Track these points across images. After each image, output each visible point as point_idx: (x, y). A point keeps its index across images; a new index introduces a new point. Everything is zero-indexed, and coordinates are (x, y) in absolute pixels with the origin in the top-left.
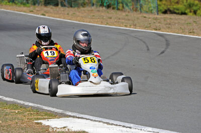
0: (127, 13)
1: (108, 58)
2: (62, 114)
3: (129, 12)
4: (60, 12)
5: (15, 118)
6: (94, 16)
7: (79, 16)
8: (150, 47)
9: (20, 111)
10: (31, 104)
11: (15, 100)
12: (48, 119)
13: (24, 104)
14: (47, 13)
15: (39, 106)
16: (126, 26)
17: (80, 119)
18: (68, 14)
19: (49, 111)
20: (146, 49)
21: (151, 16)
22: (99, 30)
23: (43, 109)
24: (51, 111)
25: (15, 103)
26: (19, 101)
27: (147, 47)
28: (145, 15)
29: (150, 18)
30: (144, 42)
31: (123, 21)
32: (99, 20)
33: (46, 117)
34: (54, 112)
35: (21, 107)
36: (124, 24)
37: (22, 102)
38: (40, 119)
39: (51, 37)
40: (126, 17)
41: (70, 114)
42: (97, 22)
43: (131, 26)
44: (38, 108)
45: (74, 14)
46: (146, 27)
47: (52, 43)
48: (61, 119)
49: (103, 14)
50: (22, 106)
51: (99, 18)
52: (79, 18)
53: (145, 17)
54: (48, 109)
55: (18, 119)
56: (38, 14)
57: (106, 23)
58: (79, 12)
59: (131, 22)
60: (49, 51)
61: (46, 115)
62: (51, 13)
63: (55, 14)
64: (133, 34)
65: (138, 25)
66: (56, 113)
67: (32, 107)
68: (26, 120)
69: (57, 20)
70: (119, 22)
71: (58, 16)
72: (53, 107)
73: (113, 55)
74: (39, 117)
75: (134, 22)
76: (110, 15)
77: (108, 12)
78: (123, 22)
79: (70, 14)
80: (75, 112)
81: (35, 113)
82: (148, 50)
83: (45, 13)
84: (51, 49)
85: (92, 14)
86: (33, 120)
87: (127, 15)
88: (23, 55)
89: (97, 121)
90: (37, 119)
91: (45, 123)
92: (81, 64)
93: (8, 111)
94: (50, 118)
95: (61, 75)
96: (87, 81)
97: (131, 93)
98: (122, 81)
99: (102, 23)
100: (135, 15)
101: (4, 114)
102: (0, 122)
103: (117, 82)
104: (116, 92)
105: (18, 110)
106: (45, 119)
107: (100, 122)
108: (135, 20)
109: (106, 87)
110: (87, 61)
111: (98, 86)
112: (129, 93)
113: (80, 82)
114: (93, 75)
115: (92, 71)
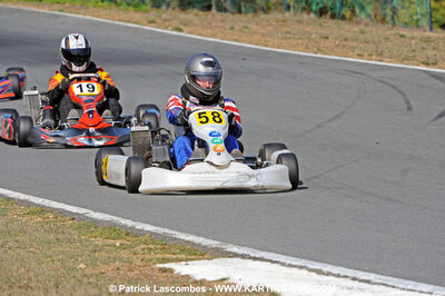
0: (362, 27)
1: (320, 126)
2: (217, 249)
3: (366, 25)
4: (214, 24)
5: (115, 259)
6: (289, 33)
7: (255, 33)
8: (412, 103)
9: (124, 242)
10: (149, 228)
11: (115, 218)
12: (186, 260)
13: (133, 228)
14: (186, 25)
15: (167, 231)
16: (360, 56)
17: (257, 262)
18: (232, 28)
19: (188, 242)
20: (405, 107)
21: (416, 33)
22: (301, 63)
23: (176, 239)
24: (194, 244)
25: (115, 225)
26: (123, 222)
27: (408, 102)
28: (402, 32)
29: (413, 38)
30: (401, 92)
31: (355, 44)
32: (300, 42)
33: (183, 256)
34: (199, 245)
35: (127, 234)
36: (356, 52)
37: (129, 223)
38: (169, 261)
39: (89, 55)
40: (361, 36)
41: (235, 249)
42: (295, 47)
43: (371, 55)
44: (164, 237)
45: (246, 27)
46: (406, 59)
47: (92, 68)
48: (214, 260)
49: (309, 29)
50: (130, 232)
51: (300, 39)
52: (255, 37)
53: (402, 36)
54: (187, 239)
55: (121, 260)
56: (167, 28)
57: (315, 50)
58: (257, 24)
59: (371, 47)
60: (84, 84)
61: (183, 251)
62: (194, 25)
63: (203, 27)
64: (376, 75)
65: (386, 53)
66: (204, 247)
67: (151, 233)
68: (139, 262)
70: (343, 46)
71: (209, 31)
72: (198, 235)
73: (330, 121)
74: (168, 256)
75: (377, 46)
76: (325, 32)
77: (320, 25)
78: (352, 47)
79: (237, 28)
80: (248, 246)
81: (159, 247)
82: (409, 108)
83: (181, 27)
84: (89, 79)
85: (284, 29)
86: (154, 264)
87: (362, 32)
88: (36, 92)
89: (295, 266)
90: (164, 261)
91: (180, 269)
92: (194, 127)
93: (99, 242)
94: (191, 260)
95: (154, 148)
96: (202, 160)
97: (295, 187)
98: (277, 163)
99: (307, 48)
100: (380, 32)
101: (91, 248)
102: (82, 266)
103: (267, 165)
104: (261, 184)
105: (121, 241)
106: (180, 261)
107: (301, 267)
108: (380, 42)
109: (241, 174)
110: (204, 120)
111: (225, 170)
112: (290, 186)
113: (189, 163)
114: (215, 149)
115: (212, 141)
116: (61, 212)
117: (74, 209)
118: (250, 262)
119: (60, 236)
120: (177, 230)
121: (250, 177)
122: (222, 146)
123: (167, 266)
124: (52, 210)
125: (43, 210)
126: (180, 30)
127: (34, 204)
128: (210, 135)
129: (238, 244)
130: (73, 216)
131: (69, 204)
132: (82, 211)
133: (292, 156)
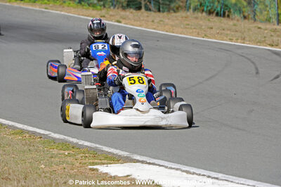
1: (200, 83)
2: (127, 157)
3: (238, 20)
4: (142, 19)
5: (63, 162)
6: (188, 25)
7: (167, 24)
8: (260, 70)
9: (71, 152)
10: (87, 144)
11: (66, 137)
12: (107, 164)
13: (77, 143)
14: (124, 19)
15: (97, 146)
16: (231, 40)
17: (151, 166)
18: (153, 21)
19: (110, 153)
20: (254, 72)
21: (268, 26)
22: (193, 44)
23: (103, 151)
24: (113, 154)
25: (66, 142)
26: (71, 139)
27: (257, 69)
28: (260, 26)
29: (266, 29)
30: (253, 63)
31: (229, 32)
32: (194, 30)
33: (106, 161)
34: (116, 155)
36: (229, 37)
37: (75, 140)
38: (97, 164)
40: (234, 28)
41: (138, 158)
42: (191, 34)
43: (238, 39)
44: (96, 150)
45: (161, 21)
46: (259, 42)
48: (125, 164)
49: (201, 22)
50: (74, 146)
51: (195, 28)
52: (167, 27)
53: (259, 28)
54: (110, 151)
55: (67, 163)
56: (112, 21)
57: (203, 35)
58: (169, 19)
59: (238, 34)
61: (106, 158)
62: (129, 19)
63: (135, 21)
64: (239, 51)
65: (247, 39)
66: (120, 156)
67: (87, 146)
68: (78, 164)
69: (137, 30)
71: (138, 23)
73: (207, 80)
74: (96, 161)
75: (243, 33)
76: (211, 24)
77: (209, 20)
78: (227, 34)
79: (155, 21)
80: (146, 156)
81: (91, 155)
82: (257, 73)
83: (121, 20)
85: (186, 22)
86: (87, 166)
87: (235, 25)
89: (174, 169)
90: (94, 164)
91: (103, 169)
92: (126, 86)
93: (55, 152)
94: (110, 164)
95: (100, 100)
96: (132, 108)
97: (190, 126)
98: (179, 110)
99: (198, 34)
100: (246, 25)
101: (49, 155)
102: (43, 166)
103: (173, 111)
104: (169, 123)
105: (69, 152)
106: (104, 164)
107: (177, 169)
108: (245, 31)
109: (157, 117)
110: (132, 82)
111: (146, 114)
112: (188, 125)
113: (123, 109)
114: (140, 101)
115: (138, 96)
116: (34, 133)
117: (42, 132)
118: (147, 166)
119: (31, 148)
120: (104, 145)
121: (162, 118)
122: (144, 99)
123: (95, 167)
124: (28, 132)
125: (22, 131)
126: (120, 22)
127: (17, 128)
128: (137, 91)
129: (140, 155)
130: (41, 136)
131: (39, 128)
132: (47, 133)
133: (189, 106)
